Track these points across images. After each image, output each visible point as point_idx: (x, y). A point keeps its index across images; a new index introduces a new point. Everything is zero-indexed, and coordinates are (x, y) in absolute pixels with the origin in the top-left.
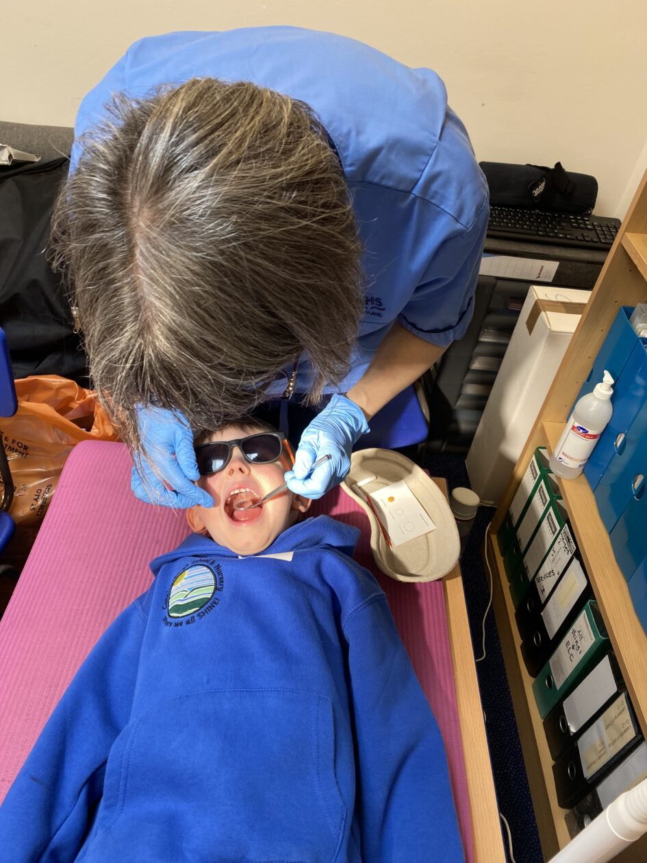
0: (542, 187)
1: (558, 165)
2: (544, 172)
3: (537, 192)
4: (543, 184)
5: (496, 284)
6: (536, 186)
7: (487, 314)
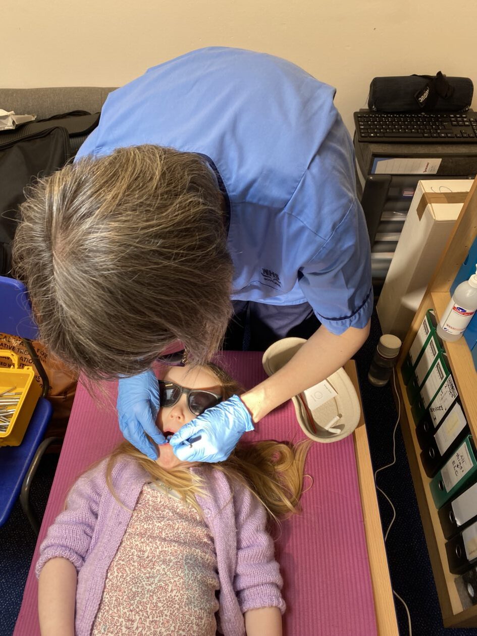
0: (426, 94)
1: (439, 73)
2: (427, 81)
3: (422, 99)
6: (421, 94)
7: (386, 201)
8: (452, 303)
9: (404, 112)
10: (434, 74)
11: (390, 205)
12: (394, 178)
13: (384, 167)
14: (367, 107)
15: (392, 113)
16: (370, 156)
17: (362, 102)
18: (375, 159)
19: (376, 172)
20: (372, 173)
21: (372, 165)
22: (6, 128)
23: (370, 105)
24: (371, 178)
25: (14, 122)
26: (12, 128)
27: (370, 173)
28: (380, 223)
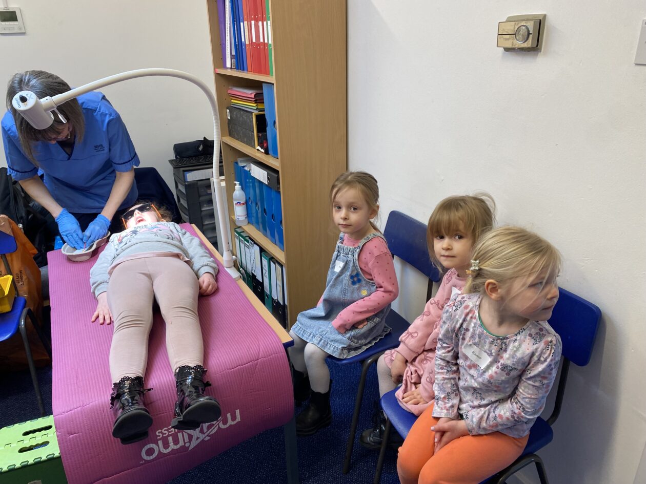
0: (201, 147)
1: (205, 138)
3: (200, 149)
4: (201, 145)
5: (197, 183)
6: (199, 147)
7: (200, 196)
8: (235, 202)
9: (193, 156)
10: (203, 139)
11: (202, 199)
12: (199, 182)
13: (192, 176)
14: (175, 158)
15: (189, 157)
16: (182, 172)
17: (172, 156)
18: (185, 173)
19: (188, 180)
21: (184, 177)
23: (176, 157)
24: (186, 184)
27: (185, 182)
28: (201, 211)
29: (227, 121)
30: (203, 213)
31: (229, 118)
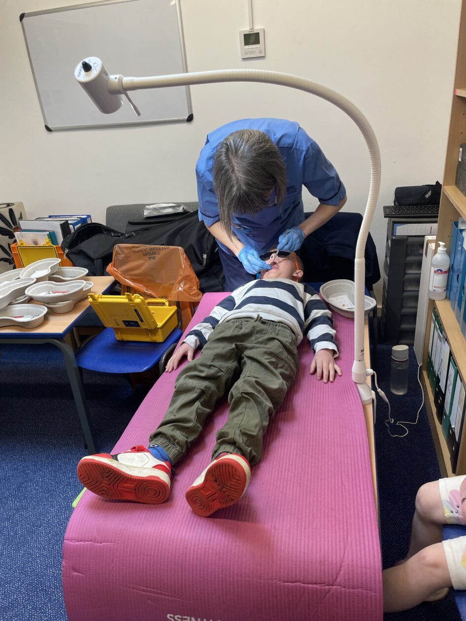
0: (430, 193)
1: (437, 183)
2: (429, 187)
3: (427, 196)
4: (430, 192)
5: (408, 239)
6: (426, 193)
7: (407, 256)
9: (416, 205)
11: (410, 259)
13: (403, 230)
14: (393, 205)
15: (409, 205)
18: (395, 224)
20: (394, 234)
21: (394, 229)
22: (179, 211)
23: (395, 203)
24: (394, 238)
25: (183, 208)
26: (182, 211)
27: (392, 235)
28: (405, 274)
29: (457, 164)
30: (407, 276)
31: (460, 160)
